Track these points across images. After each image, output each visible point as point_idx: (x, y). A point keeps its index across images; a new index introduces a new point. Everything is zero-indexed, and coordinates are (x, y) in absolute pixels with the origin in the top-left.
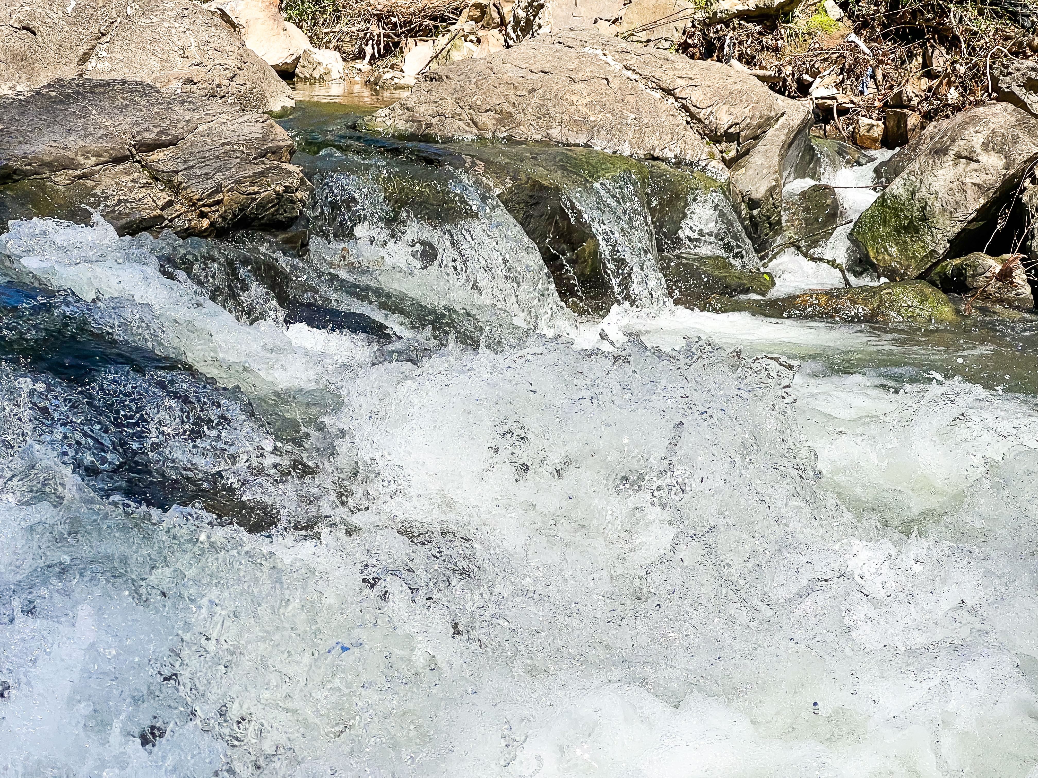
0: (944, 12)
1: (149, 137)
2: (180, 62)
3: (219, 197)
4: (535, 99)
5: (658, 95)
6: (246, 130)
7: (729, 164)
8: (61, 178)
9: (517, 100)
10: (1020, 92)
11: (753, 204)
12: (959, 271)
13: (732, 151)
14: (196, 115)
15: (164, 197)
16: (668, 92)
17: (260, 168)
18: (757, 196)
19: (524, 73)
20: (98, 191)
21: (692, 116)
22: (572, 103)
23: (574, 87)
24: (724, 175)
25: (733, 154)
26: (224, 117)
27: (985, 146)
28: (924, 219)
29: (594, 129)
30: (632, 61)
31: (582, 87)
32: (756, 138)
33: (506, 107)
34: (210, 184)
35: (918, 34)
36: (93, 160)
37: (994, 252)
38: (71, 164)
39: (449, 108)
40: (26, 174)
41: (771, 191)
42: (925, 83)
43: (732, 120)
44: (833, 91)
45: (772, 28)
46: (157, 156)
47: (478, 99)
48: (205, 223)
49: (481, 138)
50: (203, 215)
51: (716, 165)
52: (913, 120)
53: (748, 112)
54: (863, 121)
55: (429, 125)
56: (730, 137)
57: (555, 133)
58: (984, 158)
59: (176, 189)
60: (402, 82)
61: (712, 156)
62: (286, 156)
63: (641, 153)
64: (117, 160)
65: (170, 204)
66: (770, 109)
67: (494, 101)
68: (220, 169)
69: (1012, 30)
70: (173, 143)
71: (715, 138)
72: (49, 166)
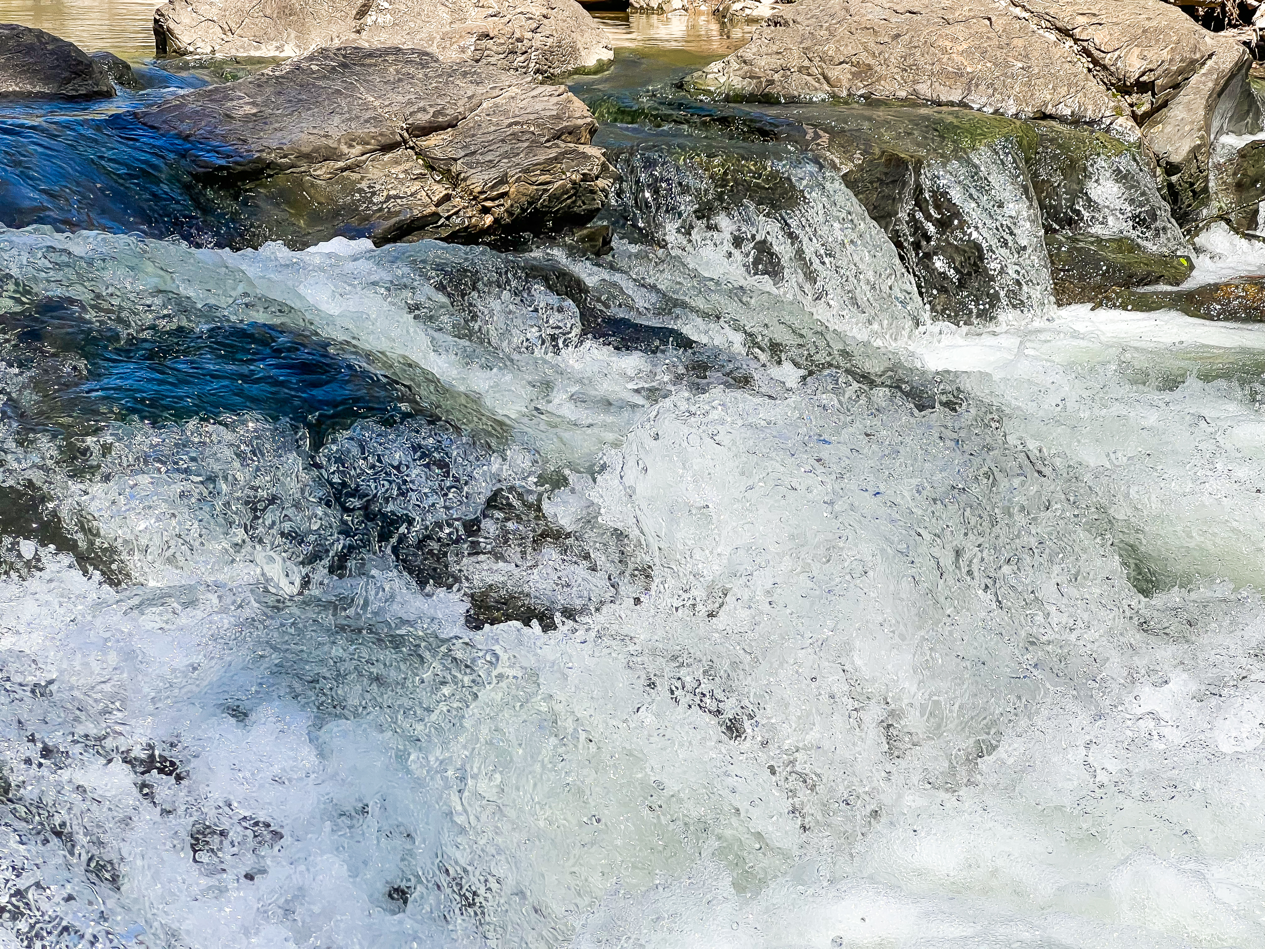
1: (423, 118)
2: (474, 13)
3: (504, 189)
4: (899, 49)
5: (1052, 36)
6: (539, 107)
7: (1140, 120)
8: (322, 171)
9: (877, 49)
11: (1171, 169)
13: (1145, 103)
14: (480, 90)
15: (440, 191)
16: (1065, 32)
17: (553, 153)
18: (1176, 158)
19: (887, 14)
20: (364, 185)
21: (1095, 62)
22: (944, 51)
23: (949, 30)
24: (1135, 134)
25: (1146, 107)
26: (514, 90)
29: (971, 83)
31: (958, 30)
32: (1176, 86)
33: (864, 57)
34: (493, 174)
36: (358, 149)
38: (331, 155)
39: (795, 60)
40: (282, 168)
41: (1195, 152)
43: (1145, 65)
46: (433, 140)
47: (830, 49)
48: (489, 220)
49: (834, 96)
50: (486, 210)
51: (1124, 123)
53: (1165, 55)
55: (771, 82)
56: (1143, 87)
57: (924, 89)
59: (454, 180)
61: (1119, 112)
62: (586, 136)
63: (1029, 111)
64: (387, 148)
65: (447, 198)
66: (1195, 49)
67: (849, 50)
68: (506, 155)
70: (452, 125)
71: (1124, 89)
72: (308, 157)
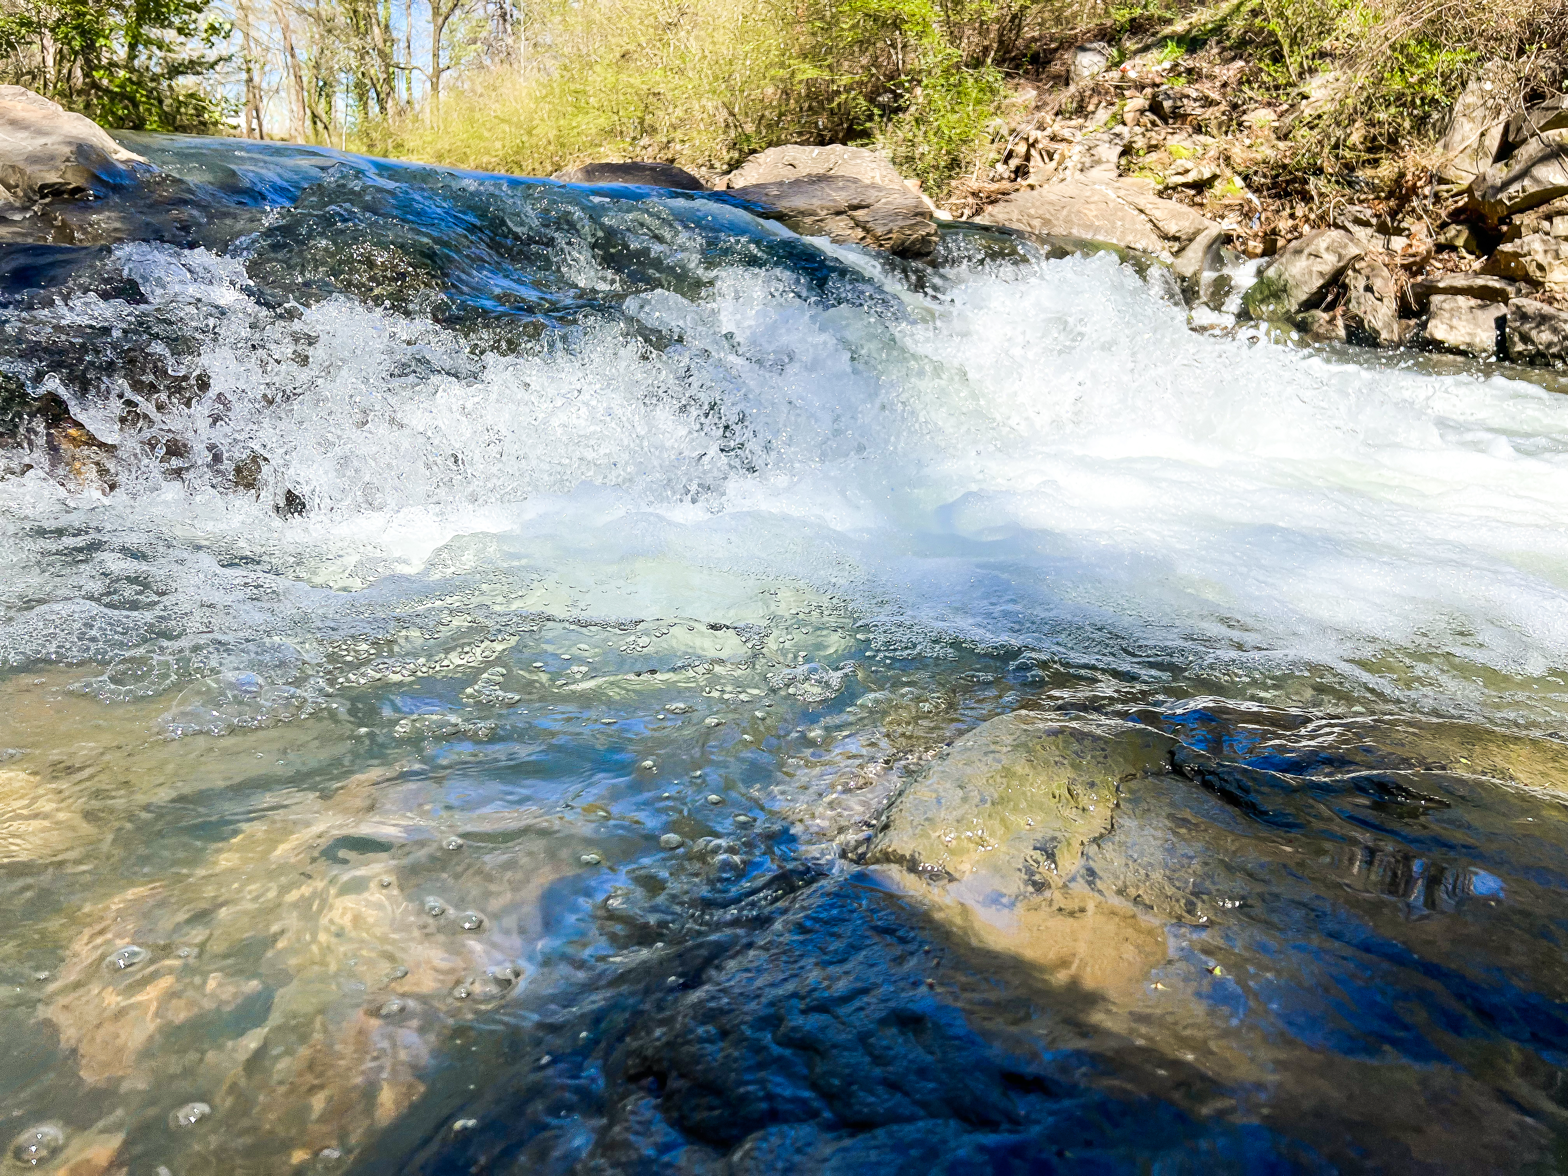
1: (855, 202)
3: (891, 236)
5: (1136, 212)
6: (908, 202)
7: (1173, 254)
9: (1054, 212)
10: (1349, 225)
11: (1183, 279)
13: (1176, 246)
14: (881, 194)
15: (861, 234)
16: (1141, 211)
17: (913, 222)
18: (1187, 275)
19: (1059, 197)
21: (1155, 225)
22: (1085, 215)
23: (1088, 206)
24: (1170, 259)
25: (1175, 249)
26: (896, 196)
27: (1327, 249)
28: (1285, 291)
29: (1097, 230)
30: (1122, 193)
32: (1191, 240)
33: (1048, 216)
36: (825, 213)
37: (1326, 310)
38: (813, 214)
40: (791, 217)
41: (1196, 274)
42: (1290, 222)
43: (1177, 229)
44: (1235, 226)
45: (1200, 192)
46: (859, 213)
49: (1032, 229)
51: (1166, 254)
52: (1281, 243)
53: (1187, 224)
54: (1251, 243)
57: (1075, 233)
59: (868, 231)
62: (927, 217)
63: (1123, 244)
64: (838, 213)
66: (1201, 224)
68: (892, 221)
70: (867, 206)
71: (1166, 237)
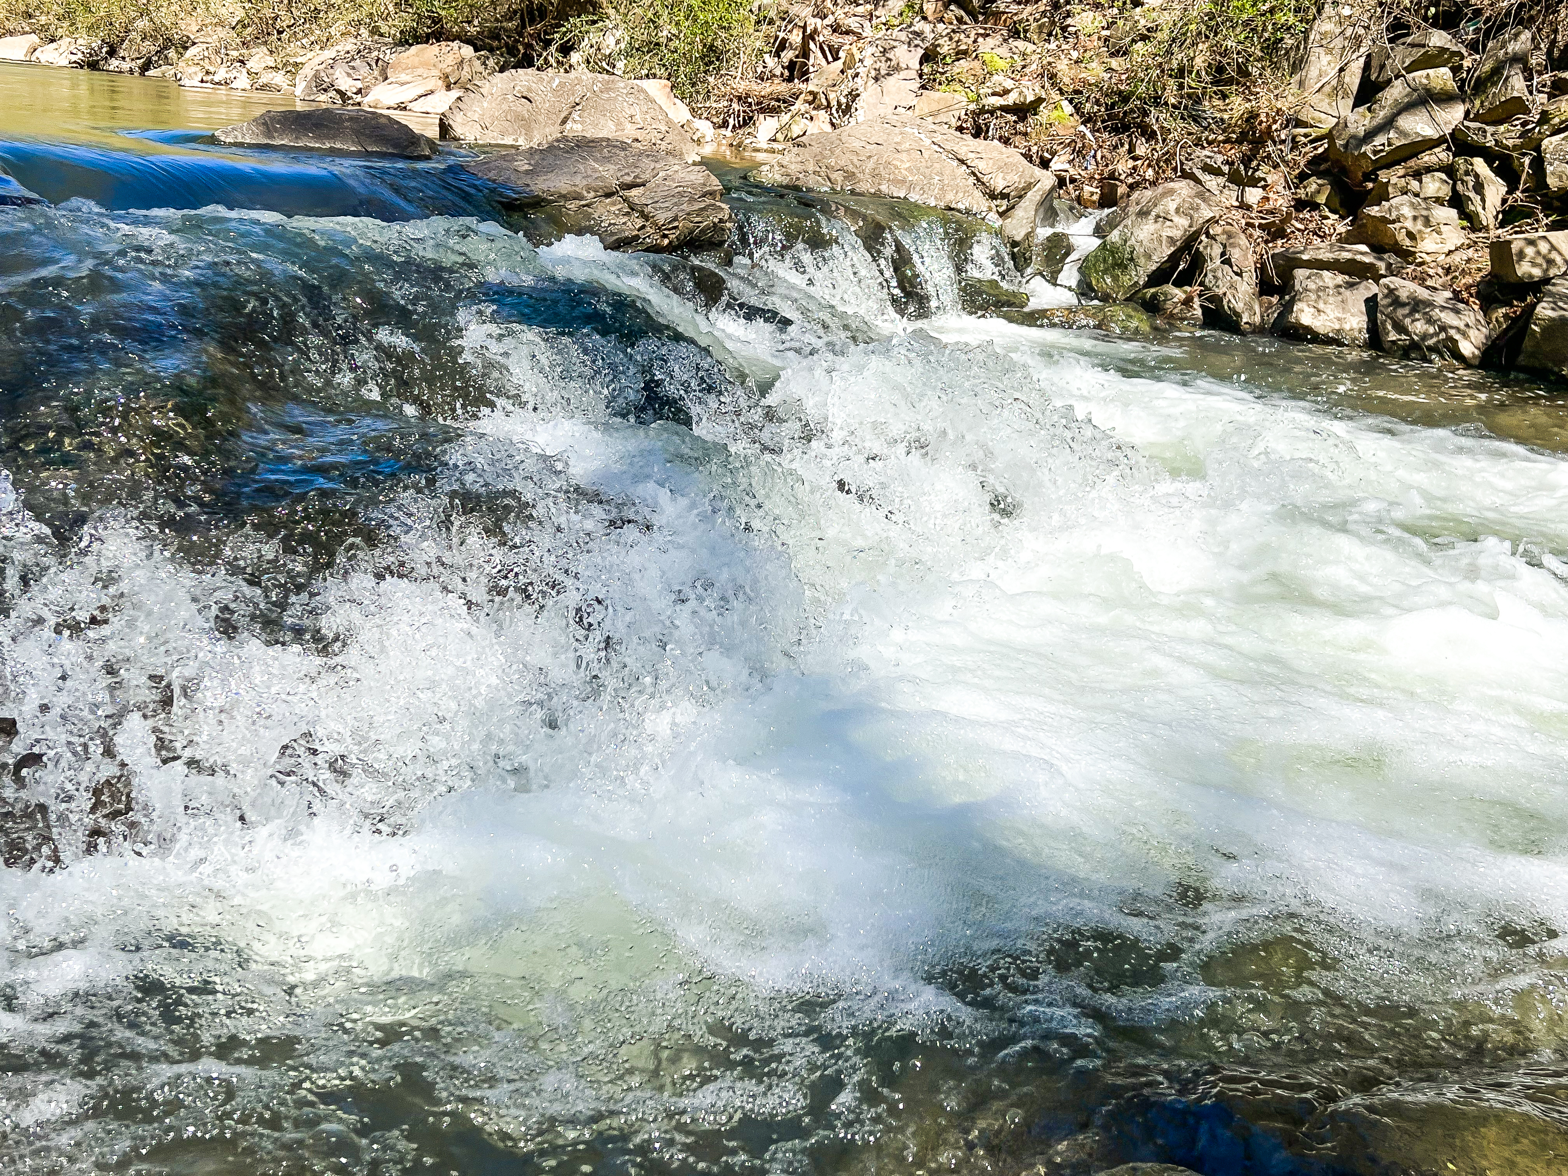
0: (1146, 114)
1: (628, 179)
2: (629, 126)
3: (676, 224)
5: (956, 163)
6: (693, 177)
7: (1002, 214)
8: (572, 205)
9: (858, 164)
10: (1199, 173)
11: (1015, 244)
12: (1154, 296)
13: (1004, 204)
14: (658, 166)
15: (640, 222)
16: (962, 162)
17: (702, 205)
18: (1018, 238)
19: (863, 144)
20: (596, 216)
21: (978, 180)
22: (896, 167)
23: (897, 156)
25: (1004, 208)
26: (676, 168)
27: (1177, 211)
28: (1132, 259)
29: (911, 187)
30: (938, 138)
31: (904, 156)
32: (1021, 197)
33: (851, 168)
34: (670, 215)
35: (1126, 128)
36: (592, 194)
37: (1178, 284)
38: (578, 197)
39: (811, 167)
40: (550, 202)
41: (1028, 235)
42: (1131, 163)
43: (1005, 184)
44: (1067, 166)
45: (1023, 119)
46: (634, 192)
47: (832, 162)
48: (666, 241)
49: (832, 189)
50: (665, 236)
51: (993, 216)
52: (1122, 190)
54: (1087, 189)
55: (798, 179)
56: (1004, 196)
57: (884, 188)
58: (1176, 219)
59: (646, 217)
60: (758, 146)
61: (990, 210)
62: (718, 197)
63: (942, 204)
64: (608, 195)
65: (643, 227)
66: (1032, 176)
67: (842, 163)
68: (675, 204)
69: (1194, 128)
71: (993, 196)
72: (564, 197)
